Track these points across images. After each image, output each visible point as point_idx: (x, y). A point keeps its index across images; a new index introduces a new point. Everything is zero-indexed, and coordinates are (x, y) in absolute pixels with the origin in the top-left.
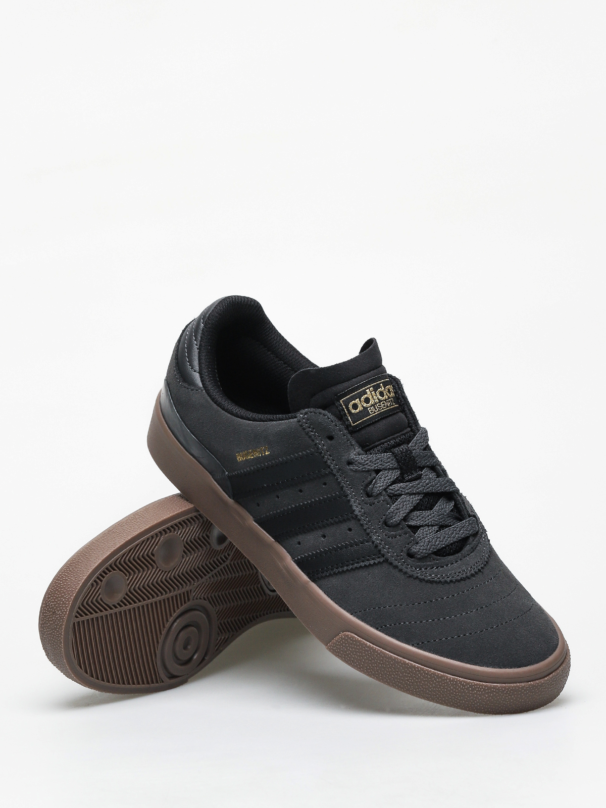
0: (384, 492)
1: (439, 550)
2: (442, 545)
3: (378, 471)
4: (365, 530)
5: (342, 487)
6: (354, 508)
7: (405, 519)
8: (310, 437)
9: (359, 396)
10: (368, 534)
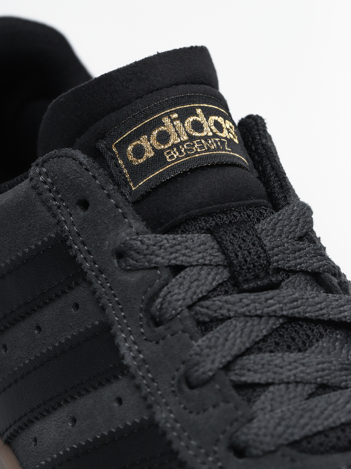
0: (186, 313)
1: (307, 438)
2: (315, 426)
3: (177, 269)
4: (145, 398)
5: (103, 309)
6: (123, 350)
7: (227, 367)
8: (50, 209)
9: (147, 130)
10: (150, 407)
